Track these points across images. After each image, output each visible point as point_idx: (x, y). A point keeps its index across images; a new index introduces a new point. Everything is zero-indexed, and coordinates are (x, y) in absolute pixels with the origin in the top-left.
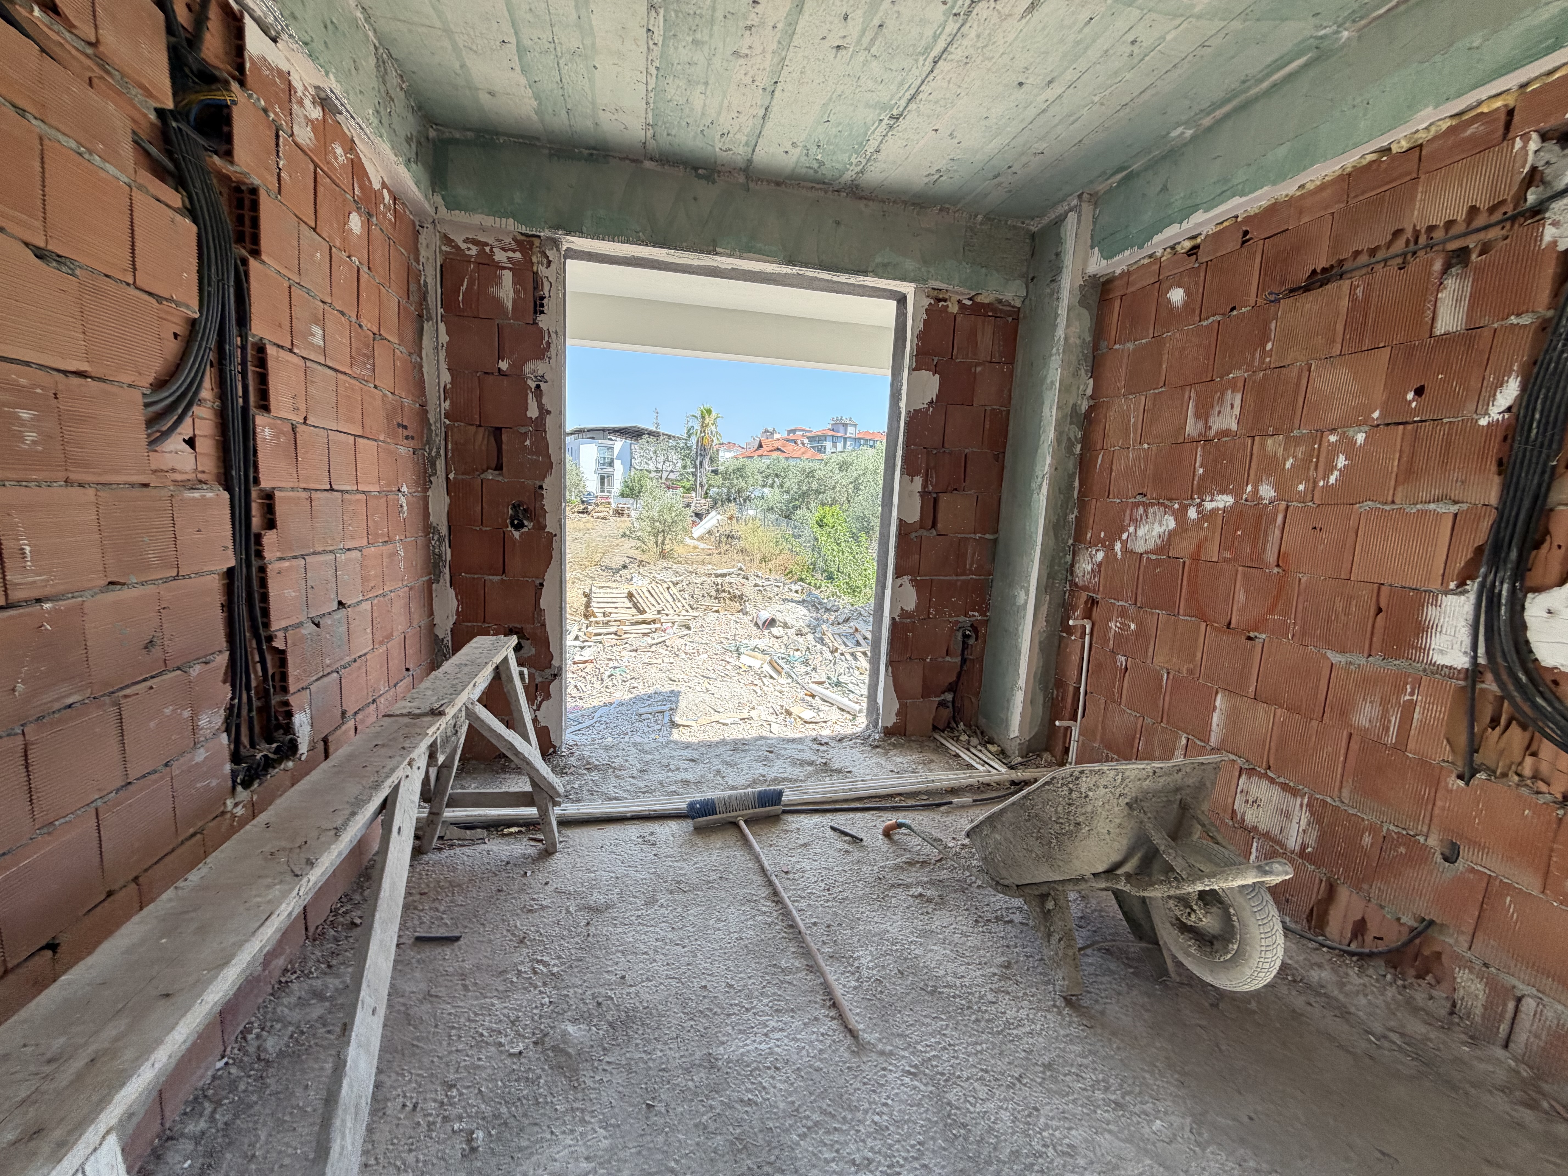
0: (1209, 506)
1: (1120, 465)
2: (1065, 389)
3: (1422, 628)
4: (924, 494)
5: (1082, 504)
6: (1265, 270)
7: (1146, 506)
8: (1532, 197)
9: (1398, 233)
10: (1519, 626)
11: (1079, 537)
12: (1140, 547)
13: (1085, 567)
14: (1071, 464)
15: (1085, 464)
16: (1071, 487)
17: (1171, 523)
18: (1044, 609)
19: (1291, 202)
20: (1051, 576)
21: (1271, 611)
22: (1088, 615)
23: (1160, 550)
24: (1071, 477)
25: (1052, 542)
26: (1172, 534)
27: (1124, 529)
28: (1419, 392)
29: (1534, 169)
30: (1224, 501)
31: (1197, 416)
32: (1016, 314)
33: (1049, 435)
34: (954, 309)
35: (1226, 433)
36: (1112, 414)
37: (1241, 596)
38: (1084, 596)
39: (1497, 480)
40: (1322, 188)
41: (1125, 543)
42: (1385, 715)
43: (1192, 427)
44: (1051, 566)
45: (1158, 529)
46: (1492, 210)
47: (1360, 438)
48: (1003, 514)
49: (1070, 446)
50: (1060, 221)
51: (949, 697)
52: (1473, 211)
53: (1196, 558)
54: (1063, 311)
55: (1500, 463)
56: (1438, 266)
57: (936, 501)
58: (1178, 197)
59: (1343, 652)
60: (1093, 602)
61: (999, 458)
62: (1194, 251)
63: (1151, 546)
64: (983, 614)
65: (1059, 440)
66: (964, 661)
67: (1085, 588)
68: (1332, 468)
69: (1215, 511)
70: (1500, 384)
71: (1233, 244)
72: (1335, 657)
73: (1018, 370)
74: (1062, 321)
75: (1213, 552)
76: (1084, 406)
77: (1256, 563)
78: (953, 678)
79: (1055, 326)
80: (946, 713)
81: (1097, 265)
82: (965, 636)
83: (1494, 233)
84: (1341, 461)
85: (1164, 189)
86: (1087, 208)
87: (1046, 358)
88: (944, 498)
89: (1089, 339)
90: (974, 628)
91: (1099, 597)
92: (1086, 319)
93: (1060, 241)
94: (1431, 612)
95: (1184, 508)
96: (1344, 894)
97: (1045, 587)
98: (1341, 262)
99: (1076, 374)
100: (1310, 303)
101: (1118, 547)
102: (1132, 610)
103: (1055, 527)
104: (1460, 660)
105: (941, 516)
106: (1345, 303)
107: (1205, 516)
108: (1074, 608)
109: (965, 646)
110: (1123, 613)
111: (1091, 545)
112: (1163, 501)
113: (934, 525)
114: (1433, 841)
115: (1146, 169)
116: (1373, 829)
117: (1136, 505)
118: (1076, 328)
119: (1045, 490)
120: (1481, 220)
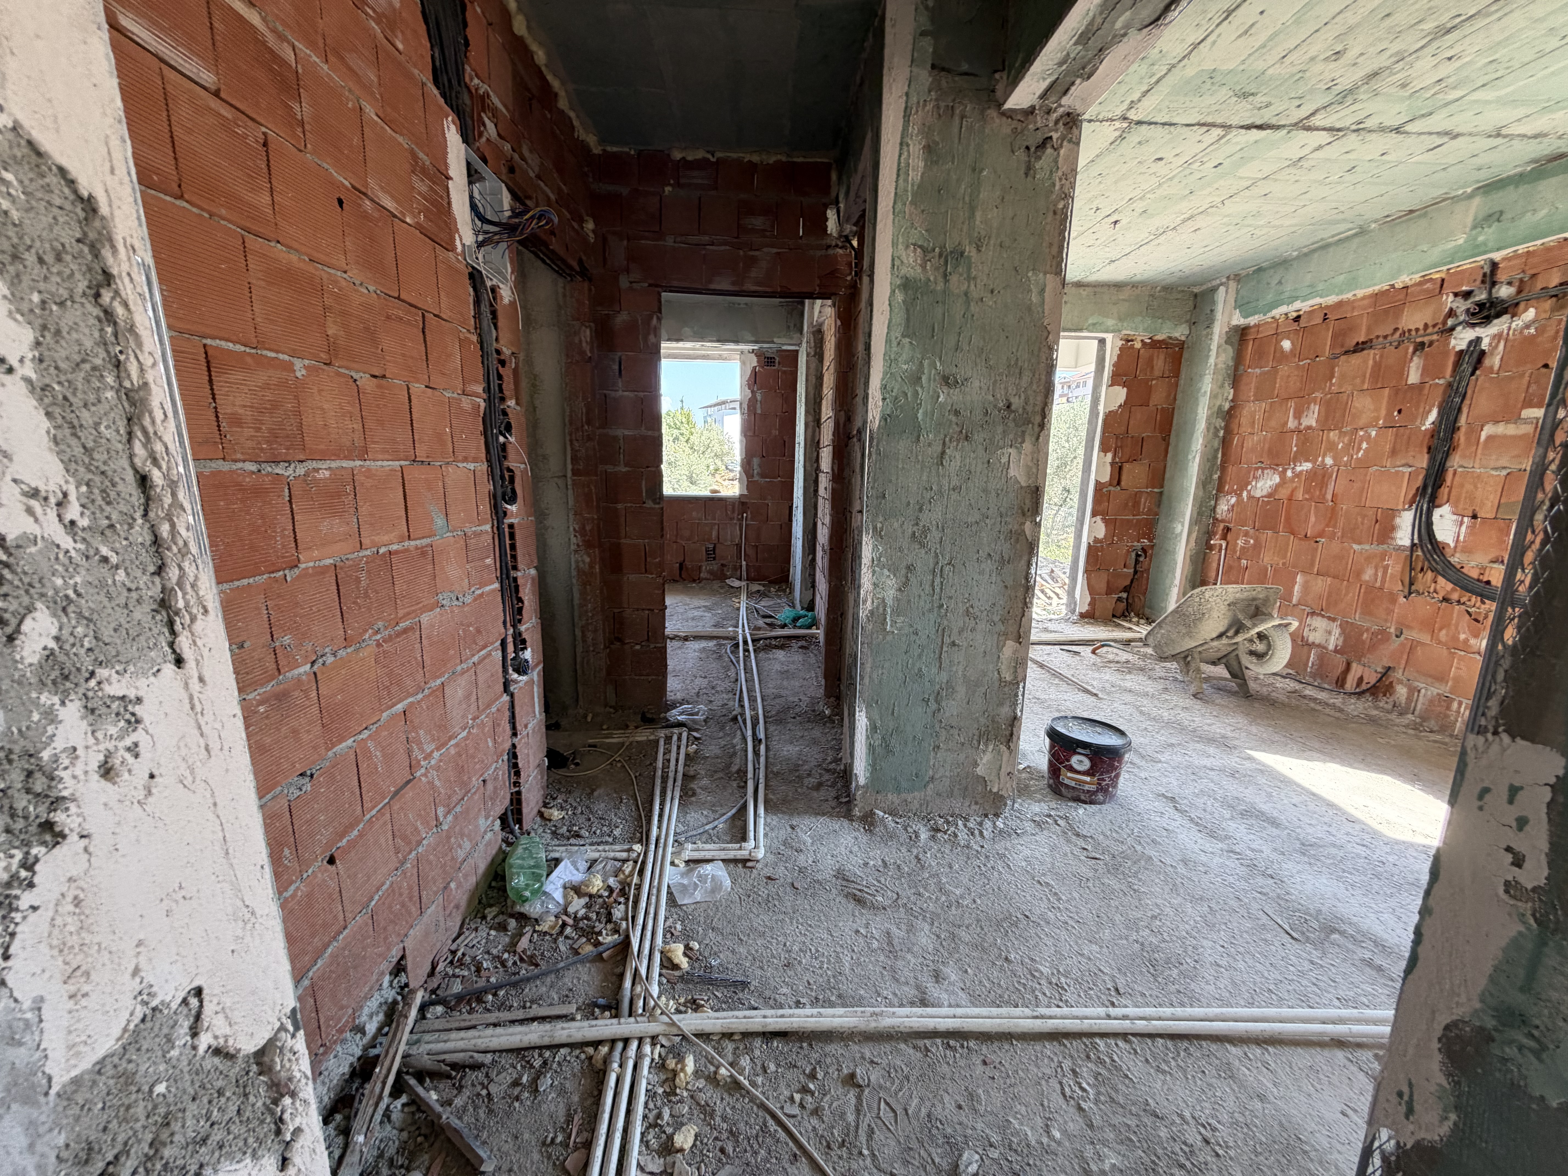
0: (1298, 469)
1: (1249, 444)
2: (1214, 396)
3: (1393, 528)
4: (1112, 464)
5: (1223, 468)
6: (1334, 337)
7: (1263, 469)
8: (1450, 322)
9: (1396, 329)
10: (1429, 524)
11: (1220, 489)
12: (1258, 494)
13: (1223, 508)
14: (1216, 443)
15: (1226, 443)
16: (1216, 457)
17: (1277, 479)
18: (1194, 535)
19: (1348, 302)
20: (1200, 514)
21: (1327, 526)
22: (1224, 537)
23: (1269, 495)
24: (1217, 450)
25: (1201, 493)
26: (1278, 486)
27: (1249, 483)
28: (1400, 411)
29: (1451, 309)
30: (1307, 466)
31: (1295, 417)
32: (1182, 345)
33: (1201, 425)
34: (1138, 345)
35: (1309, 428)
36: (1245, 412)
37: (1313, 519)
38: (1222, 525)
39: (1426, 456)
40: (1364, 298)
41: (1249, 492)
42: (1376, 575)
43: (1292, 424)
44: (1201, 506)
45: (1270, 483)
46: (1434, 326)
47: (1373, 433)
48: (1167, 476)
49: (1217, 430)
50: (1214, 290)
51: (1124, 595)
52: (1426, 326)
53: (1290, 499)
54: (1214, 347)
55: (1429, 448)
56: (1411, 350)
57: (1120, 468)
58: (1288, 288)
59: (1360, 543)
60: (1228, 529)
61: (1166, 439)
62: (1297, 319)
63: (1265, 493)
64: (1150, 540)
65: (1208, 429)
66: (1136, 572)
67: (1223, 521)
68: (1359, 449)
69: (1301, 472)
70: (1430, 411)
71: (1318, 320)
72: (1355, 547)
73: (1182, 382)
74: (1213, 353)
75: (1299, 495)
76: (1227, 406)
77: (1321, 501)
78: (1128, 582)
79: (1208, 357)
80: (1123, 605)
81: (1238, 320)
82: (1138, 556)
83: (1435, 337)
84: (1364, 445)
85: (1280, 283)
86: (1232, 285)
87: (1202, 376)
88: (1127, 466)
89: (1231, 363)
90: (1144, 550)
91: (1231, 526)
92: (1230, 351)
93: (1213, 302)
94: (1398, 520)
95: (1285, 471)
96: (1354, 665)
97: (1194, 522)
98: (1371, 340)
99: (1222, 386)
100: (1356, 360)
101: (1245, 494)
102: (1252, 531)
103: (1204, 483)
104: (1407, 542)
105: (1124, 477)
106: (1371, 362)
107: (1298, 475)
108: (1215, 534)
109: (1137, 562)
110: (1246, 534)
111: (1228, 493)
112: (1273, 466)
113: (1119, 483)
114: (1392, 630)
115: (1270, 268)
116: (1367, 630)
117: (1257, 469)
118: (1223, 357)
119: (1197, 460)
120: (1430, 330)
